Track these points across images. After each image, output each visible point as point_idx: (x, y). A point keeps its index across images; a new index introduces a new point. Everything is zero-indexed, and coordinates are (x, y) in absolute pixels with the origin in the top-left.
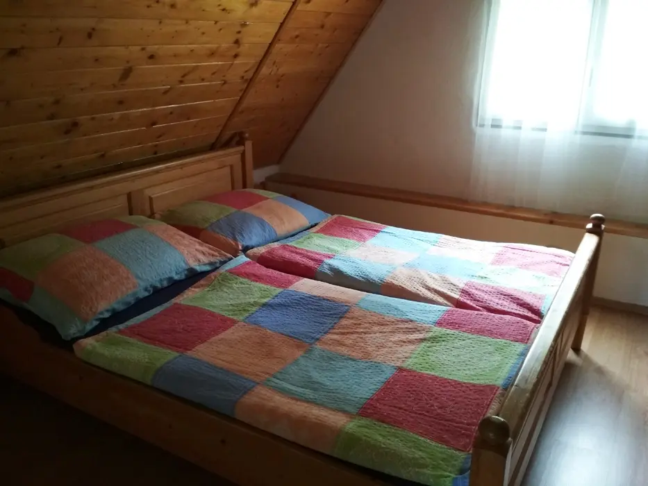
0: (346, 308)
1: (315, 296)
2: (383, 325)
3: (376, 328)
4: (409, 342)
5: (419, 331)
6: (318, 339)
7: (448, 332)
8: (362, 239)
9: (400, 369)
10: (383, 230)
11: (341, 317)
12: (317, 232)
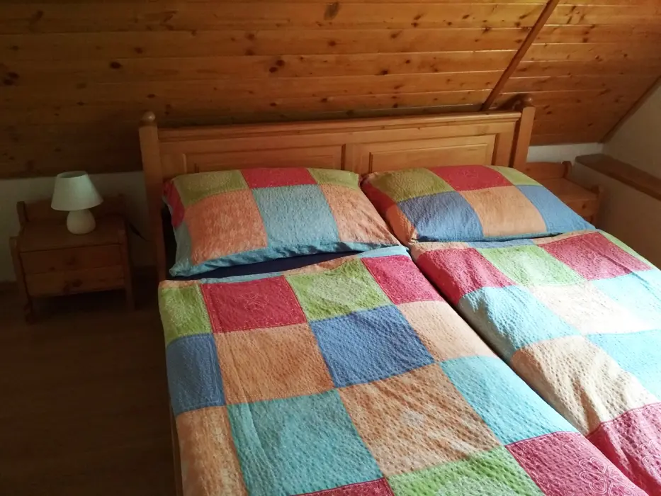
0: (428, 361)
1: (410, 329)
2: (444, 407)
3: (430, 407)
4: (445, 449)
5: (478, 441)
6: (350, 384)
7: (510, 466)
8: (592, 274)
9: (383, 481)
10: (636, 272)
11: (408, 370)
12: (542, 246)
